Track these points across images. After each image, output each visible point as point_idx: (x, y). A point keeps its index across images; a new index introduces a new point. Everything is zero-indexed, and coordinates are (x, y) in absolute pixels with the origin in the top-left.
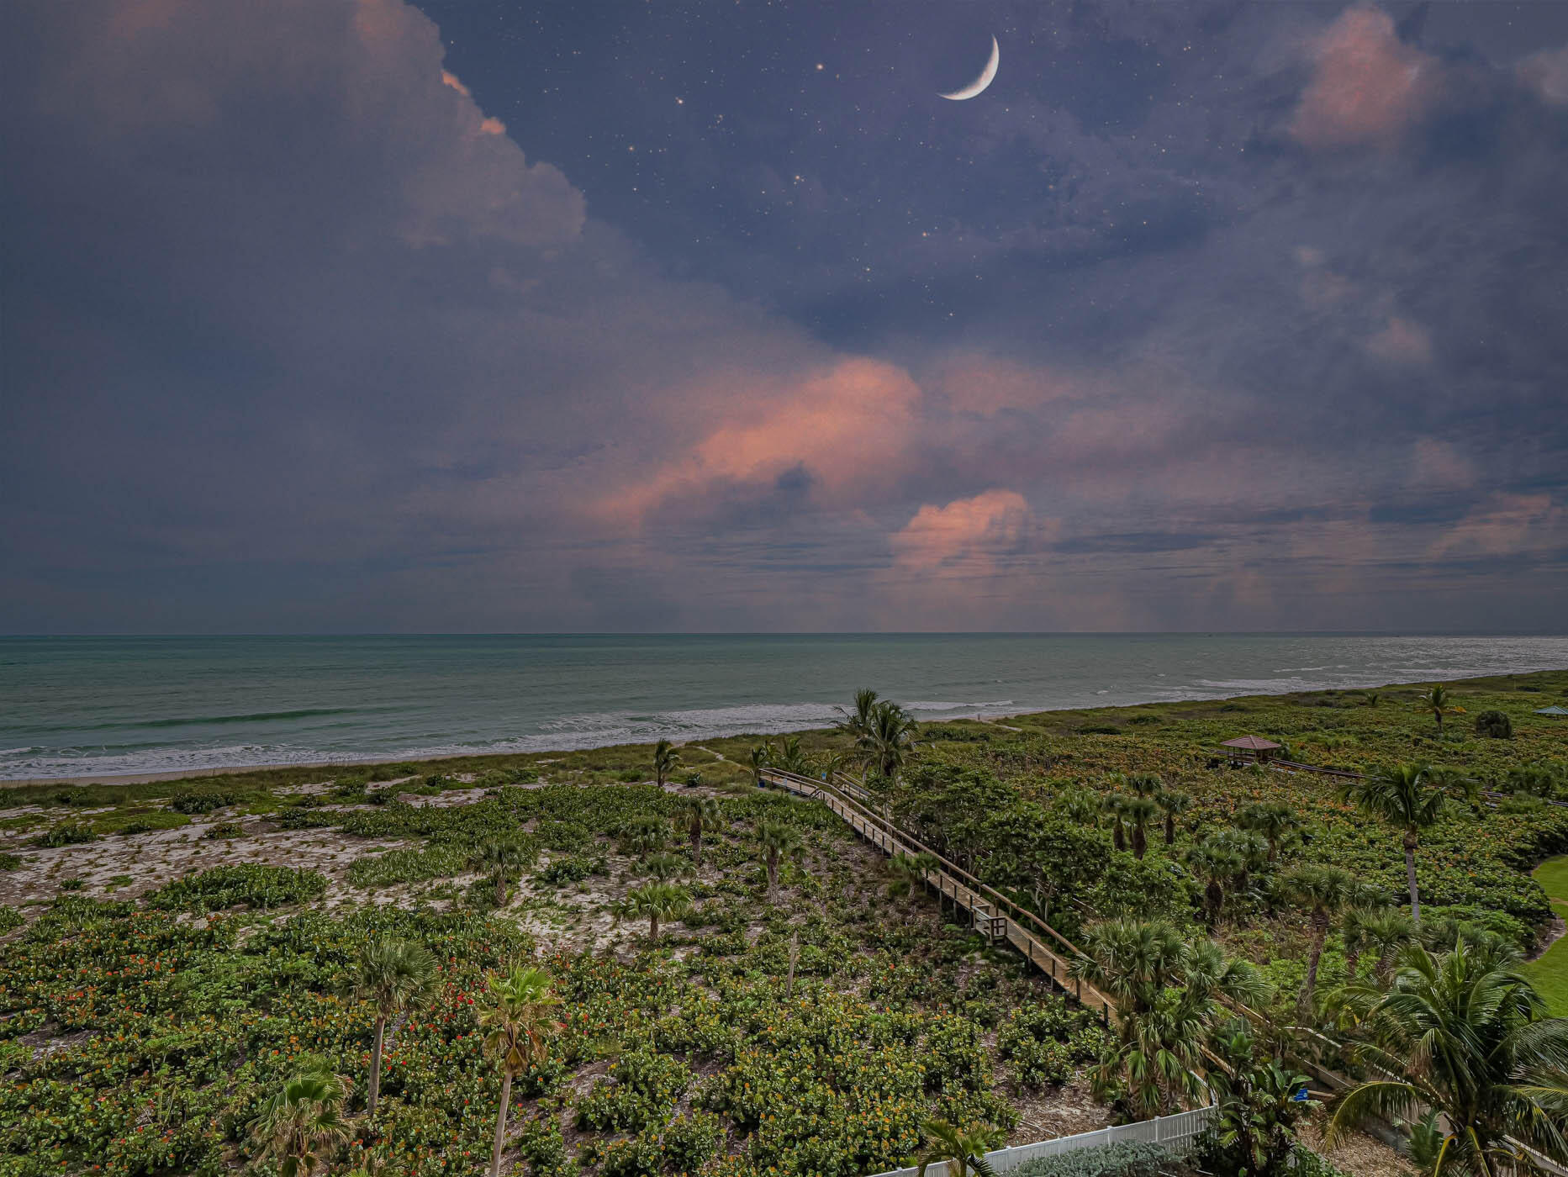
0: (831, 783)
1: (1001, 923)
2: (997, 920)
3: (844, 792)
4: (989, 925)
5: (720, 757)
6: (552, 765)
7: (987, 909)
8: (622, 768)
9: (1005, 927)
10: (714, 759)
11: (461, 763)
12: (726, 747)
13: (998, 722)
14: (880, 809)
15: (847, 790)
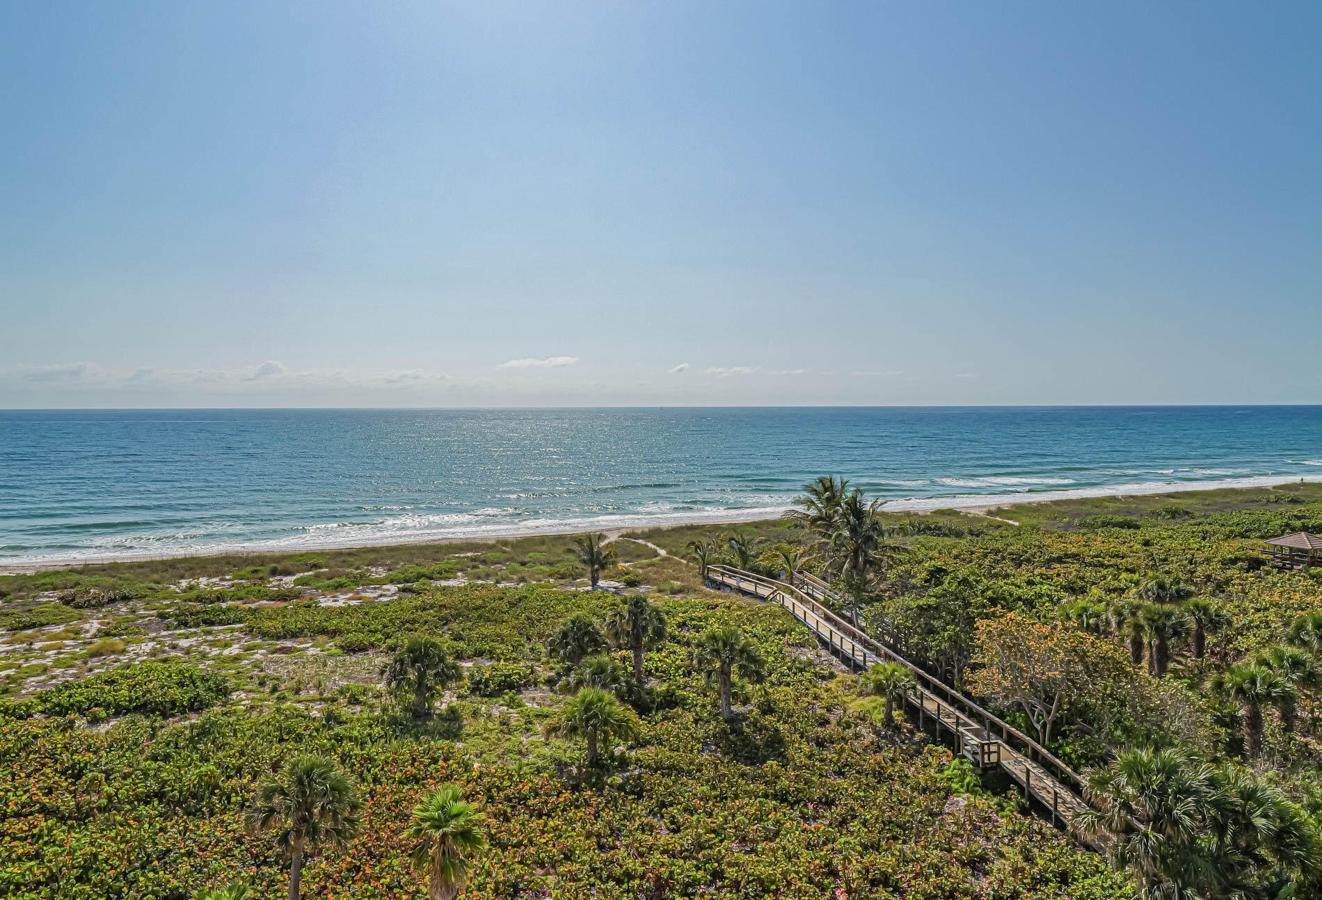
0: (792, 584)
1: (993, 748)
2: (988, 745)
3: (807, 594)
4: (979, 751)
5: (663, 552)
6: (473, 559)
7: (977, 733)
8: (551, 564)
9: (998, 752)
10: (656, 555)
11: (372, 556)
12: (668, 541)
13: (990, 513)
14: (849, 614)
15: (810, 592)
